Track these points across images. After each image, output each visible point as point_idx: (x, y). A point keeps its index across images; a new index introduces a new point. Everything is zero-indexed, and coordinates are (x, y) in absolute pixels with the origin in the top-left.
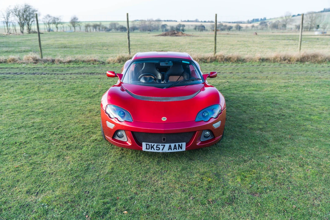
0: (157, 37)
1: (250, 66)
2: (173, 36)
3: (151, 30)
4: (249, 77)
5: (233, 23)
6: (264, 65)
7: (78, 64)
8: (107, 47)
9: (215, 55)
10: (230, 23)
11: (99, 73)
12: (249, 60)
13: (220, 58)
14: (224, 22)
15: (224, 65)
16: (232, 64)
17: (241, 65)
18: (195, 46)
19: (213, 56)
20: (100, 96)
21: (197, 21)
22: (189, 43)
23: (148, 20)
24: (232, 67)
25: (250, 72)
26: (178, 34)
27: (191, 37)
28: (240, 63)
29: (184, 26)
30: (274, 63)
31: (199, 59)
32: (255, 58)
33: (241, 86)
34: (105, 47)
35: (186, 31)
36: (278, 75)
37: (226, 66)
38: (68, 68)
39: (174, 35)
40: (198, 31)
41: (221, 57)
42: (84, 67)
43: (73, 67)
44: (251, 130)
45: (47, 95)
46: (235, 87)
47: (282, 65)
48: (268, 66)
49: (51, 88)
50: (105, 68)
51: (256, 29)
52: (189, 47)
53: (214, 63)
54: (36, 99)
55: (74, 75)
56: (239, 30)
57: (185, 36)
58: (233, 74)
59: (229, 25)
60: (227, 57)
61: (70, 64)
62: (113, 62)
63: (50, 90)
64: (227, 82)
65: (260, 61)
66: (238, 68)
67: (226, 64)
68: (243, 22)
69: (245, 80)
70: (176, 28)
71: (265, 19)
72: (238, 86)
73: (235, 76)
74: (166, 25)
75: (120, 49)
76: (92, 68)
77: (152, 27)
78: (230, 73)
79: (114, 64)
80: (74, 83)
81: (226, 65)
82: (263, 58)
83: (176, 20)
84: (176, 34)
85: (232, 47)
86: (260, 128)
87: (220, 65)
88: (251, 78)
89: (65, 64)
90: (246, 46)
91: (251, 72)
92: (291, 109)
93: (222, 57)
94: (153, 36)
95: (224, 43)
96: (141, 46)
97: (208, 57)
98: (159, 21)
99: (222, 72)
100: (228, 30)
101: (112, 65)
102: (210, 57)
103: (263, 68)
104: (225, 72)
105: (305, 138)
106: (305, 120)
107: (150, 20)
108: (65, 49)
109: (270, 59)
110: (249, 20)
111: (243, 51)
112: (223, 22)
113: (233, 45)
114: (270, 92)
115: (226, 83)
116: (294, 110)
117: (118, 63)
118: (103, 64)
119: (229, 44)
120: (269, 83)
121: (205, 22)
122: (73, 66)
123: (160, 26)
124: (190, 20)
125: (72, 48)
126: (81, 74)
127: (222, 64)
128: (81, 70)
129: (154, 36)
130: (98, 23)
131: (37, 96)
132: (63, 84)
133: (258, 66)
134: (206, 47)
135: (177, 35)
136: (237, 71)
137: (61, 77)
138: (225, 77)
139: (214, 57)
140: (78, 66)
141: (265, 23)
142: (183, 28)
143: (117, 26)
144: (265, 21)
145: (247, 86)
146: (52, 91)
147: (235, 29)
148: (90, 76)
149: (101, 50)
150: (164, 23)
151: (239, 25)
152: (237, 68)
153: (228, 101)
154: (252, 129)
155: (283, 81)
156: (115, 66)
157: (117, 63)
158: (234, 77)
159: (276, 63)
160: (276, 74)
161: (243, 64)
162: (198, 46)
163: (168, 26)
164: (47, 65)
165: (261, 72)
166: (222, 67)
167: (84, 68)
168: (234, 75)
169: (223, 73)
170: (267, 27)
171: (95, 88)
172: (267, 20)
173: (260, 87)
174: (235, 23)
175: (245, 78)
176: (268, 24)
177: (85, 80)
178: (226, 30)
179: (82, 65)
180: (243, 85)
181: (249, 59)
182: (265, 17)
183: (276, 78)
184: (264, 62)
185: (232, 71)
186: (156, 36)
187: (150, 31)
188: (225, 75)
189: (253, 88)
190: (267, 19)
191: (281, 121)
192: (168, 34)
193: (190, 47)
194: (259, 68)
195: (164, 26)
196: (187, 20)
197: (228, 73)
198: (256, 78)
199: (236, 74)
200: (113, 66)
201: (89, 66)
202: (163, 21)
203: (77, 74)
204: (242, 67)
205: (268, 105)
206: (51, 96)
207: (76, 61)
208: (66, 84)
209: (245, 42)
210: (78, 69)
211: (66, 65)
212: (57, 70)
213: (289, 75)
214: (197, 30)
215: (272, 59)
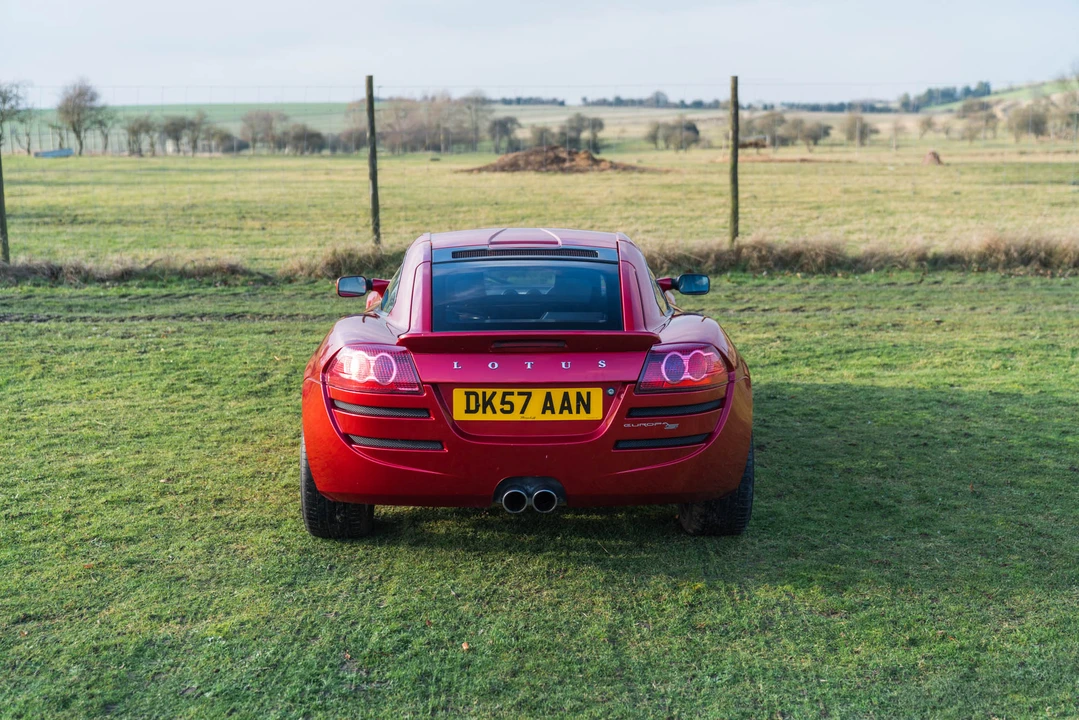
0: (475, 176)
1: (878, 286)
2: (548, 171)
3: (442, 147)
4: (867, 323)
5: (831, 108)
6: (936, 283)
7: (159, 283)
8: (260, 219)
9: (736, 243)
10: (815, 108)
11: (266, 316)
12: (877, 261)
13: (755, 255)
14: (792, 107)
15: (772, 283)
16: (807, 280)
17: (844, 280)
18: (650, 213)
19: (726, 247)
20: (290, 390)
21: (659, 102)
22: (626, 199)
23: (426, 98)
24: (806, 288)
25: (877, 305)
26: (573, 160)
27: (635, 175)
28: (840, 275)
29: (597, 124)
30: (981, 274)
31: (670, 261)
32: (902, 256)
33: (832, 351)
34: (253, 219)
35: (608, 147)
36: (988, 316)
37: (781, 285)
38: (126, 300)
39: (555, 166)
40: (667, 148)
41: (760, 251)
42: (193, 295)
43: (143, 297)
44: (846, 474)
45: (84, 386)
46: (808, 354)
47: (1011, 283)
48: (955, 286)
49: (92, 365)
50: (281, 297)
51: (943, 136)
52: (625, 215)
53: (729, 274)
54: (52, 402)
55: (163, 321)
56: (862, 144)
57: (603, 170)
58: (806, 314)
59: (811, 119)
60: (783, 251)
61: (129, 283)
62: (310, 275)
63: (92, 373)
64: (779, 337)
65: (922, 265)
66: (829, 292)
67: (778, 280)
68: (879, 105)
69: (850, 333)
70: (563, 134)
71: (985, 89)
72: (818, 353)
73: (813, 319)
74: (512, 120)
75: (322, 228)
76: (227, 298)
77: (446, 131)
78: (795, 310)
79: (314, 282)
80: (180, 347)
81: (782, 281)
82: (935, 254)
83: (560, 99)
84: (564, 160)
85: (815, 214)
86: (878, 470)
87: (757, 282)
88: (875, 328)
89: (108, 284)
90: (879, 212)
91: (879, 308)
92: (1000, 420)
93: (764, 252)
94: (456, 172)
95: (780, 200)
96: (409, 213)
97: (706, 249)
98: (480, 102)
99: (762, 306)
100: (811, 142)
101: (307, 287)
102: (712, 250)
103: (933, 292)
104: (775, 305)
105: (1024, 492)
106: (1040, 445)
107: (433, 99)
108: (80, 229)
109: (967, 259)
110: (906, 96)
111: (860, 230)
112: (783, 104)
113: (818, 208)
114: (940, 370)
115: (774, 344)
116: (1010, 422)
117: (329, 278)
118: (266, 284)
119: (803, 203)
120: (939, 343)
121: (698, 105)
122: (141, 291)
123: (485, 125)
124: (625, 96)
125: (104, 223)
126: (192, 317)
127: (763, 281)
128: (184, 307)
129: (462, 171)
130: (191, 115)
131: (51, 392)
132: (134, 351)
133: (912, 284)
134: (700, 217)
135: (567, 164)
136: (825, 304)
137: (116, 328)
138: (773, 325)
139: (732, 251)
140: (164, 291)
141: (985, 107)
142: (595, 136)
143: (279, 128)
144: (986, 99)
145: (855, 350)
146: (100, 374)
147: (843, 137)
148: (230, 325)
149: (237, 232)
150: (502, 112)
151: (861, 119)
152: (823, 294)
153: (775, 398)
154: (849, 470)
155: (1000, 335)
156: (318, 291)
157: (325, 279)
158: (809, 325)
159: (989, 275)
160: (978, 311)
161: (851, 280)
162: (666, 213)
163: (520, 126)
164: (32, 288)
165: (919, 305)
166: (764, 289)
167: (191, 297)
168: (808, 317)
169: (764, 310)
170: (994, 129)
171: (263, 362)
172: (996, 93)
173: (904, 353)
174: (840, 108)
175: (852, 325)
176: (997, 111)
177: (215, 338)
178: (799, 142)
179: (178, 289)
180: (838, 348)
181: (876, 259)
182: (984, 80)
183: (975, 327)
184: (941, 269)
185: (803, 304)
186: (471, 171)
187: (436, 148)
188: (772, 317)
189: (876, 358)
190: (993, 88)
191: (953, 451)
192: (528, 163)
193: (628, 218)
194: (913, 293)
195: (503, 127)
196: (611, 98)
197: (787, 311)
198: (894, 325)
199: (818, 313)
200: (311, 292)
201: (211, 290)
202: (495, 102)
203: (174, 318)
204: (846, 289)
205: (921, 408)
206: (102, 391)
207: (152, 271)
208: (145, 352)
209: (878, 192)
210: (167, 301)
211: (113, 291)
212: (82, 306)
213: (1030, 314)
214: (661, 144)
215: (974, 257)
